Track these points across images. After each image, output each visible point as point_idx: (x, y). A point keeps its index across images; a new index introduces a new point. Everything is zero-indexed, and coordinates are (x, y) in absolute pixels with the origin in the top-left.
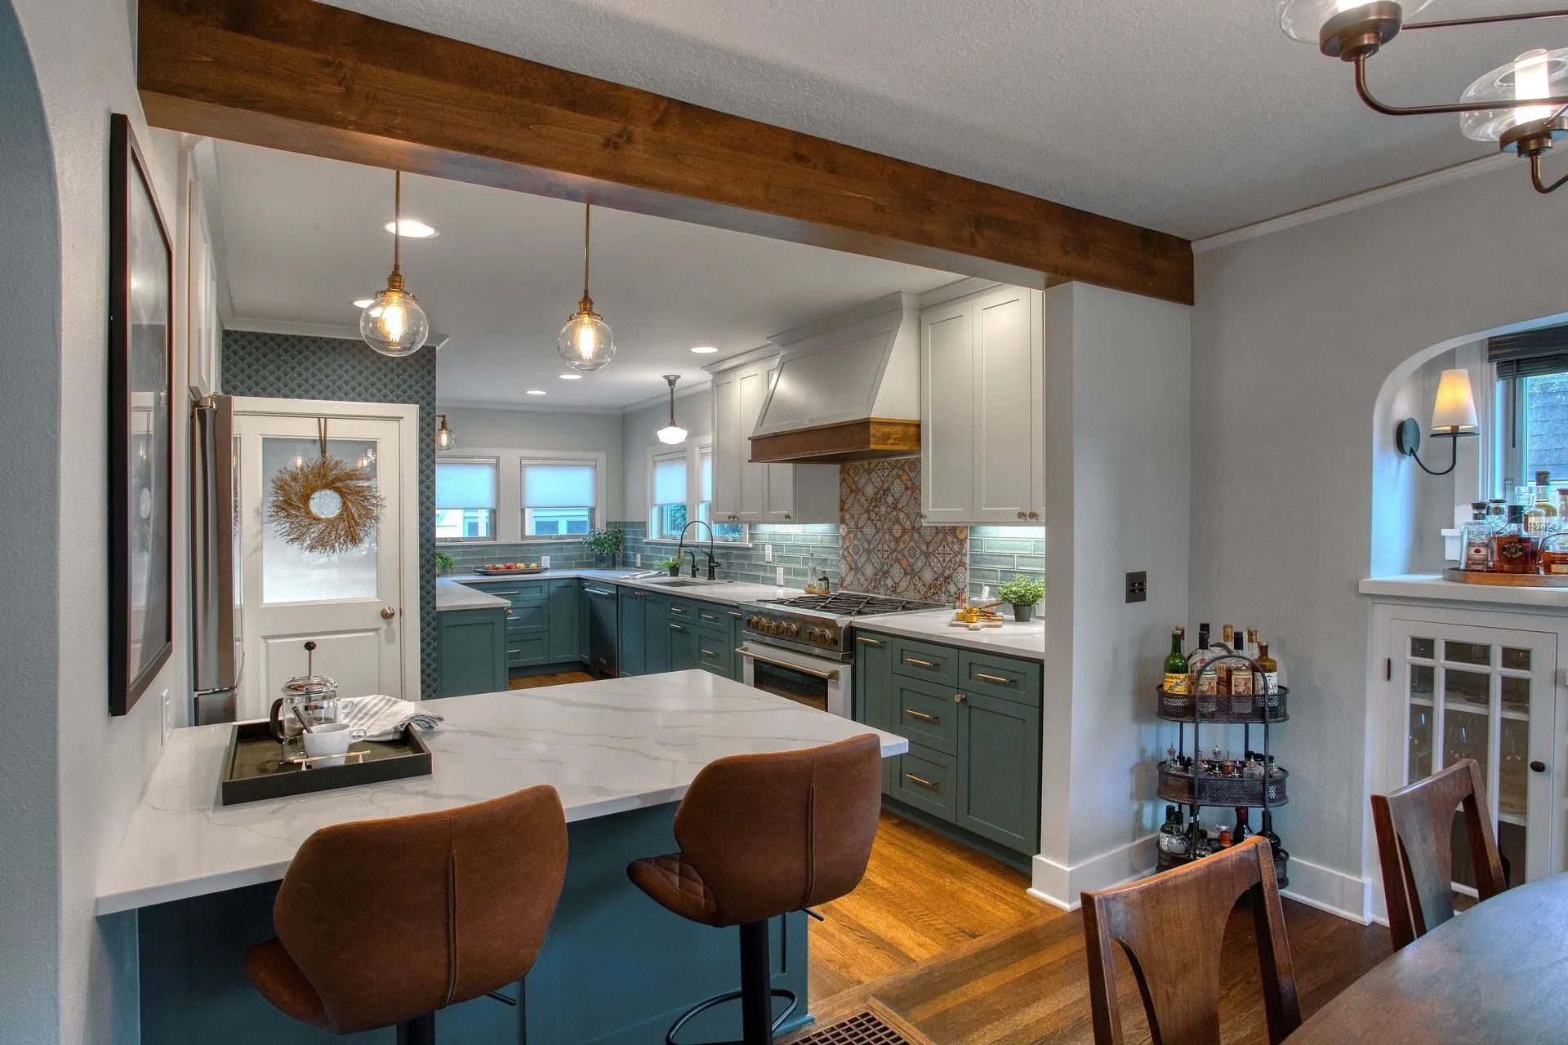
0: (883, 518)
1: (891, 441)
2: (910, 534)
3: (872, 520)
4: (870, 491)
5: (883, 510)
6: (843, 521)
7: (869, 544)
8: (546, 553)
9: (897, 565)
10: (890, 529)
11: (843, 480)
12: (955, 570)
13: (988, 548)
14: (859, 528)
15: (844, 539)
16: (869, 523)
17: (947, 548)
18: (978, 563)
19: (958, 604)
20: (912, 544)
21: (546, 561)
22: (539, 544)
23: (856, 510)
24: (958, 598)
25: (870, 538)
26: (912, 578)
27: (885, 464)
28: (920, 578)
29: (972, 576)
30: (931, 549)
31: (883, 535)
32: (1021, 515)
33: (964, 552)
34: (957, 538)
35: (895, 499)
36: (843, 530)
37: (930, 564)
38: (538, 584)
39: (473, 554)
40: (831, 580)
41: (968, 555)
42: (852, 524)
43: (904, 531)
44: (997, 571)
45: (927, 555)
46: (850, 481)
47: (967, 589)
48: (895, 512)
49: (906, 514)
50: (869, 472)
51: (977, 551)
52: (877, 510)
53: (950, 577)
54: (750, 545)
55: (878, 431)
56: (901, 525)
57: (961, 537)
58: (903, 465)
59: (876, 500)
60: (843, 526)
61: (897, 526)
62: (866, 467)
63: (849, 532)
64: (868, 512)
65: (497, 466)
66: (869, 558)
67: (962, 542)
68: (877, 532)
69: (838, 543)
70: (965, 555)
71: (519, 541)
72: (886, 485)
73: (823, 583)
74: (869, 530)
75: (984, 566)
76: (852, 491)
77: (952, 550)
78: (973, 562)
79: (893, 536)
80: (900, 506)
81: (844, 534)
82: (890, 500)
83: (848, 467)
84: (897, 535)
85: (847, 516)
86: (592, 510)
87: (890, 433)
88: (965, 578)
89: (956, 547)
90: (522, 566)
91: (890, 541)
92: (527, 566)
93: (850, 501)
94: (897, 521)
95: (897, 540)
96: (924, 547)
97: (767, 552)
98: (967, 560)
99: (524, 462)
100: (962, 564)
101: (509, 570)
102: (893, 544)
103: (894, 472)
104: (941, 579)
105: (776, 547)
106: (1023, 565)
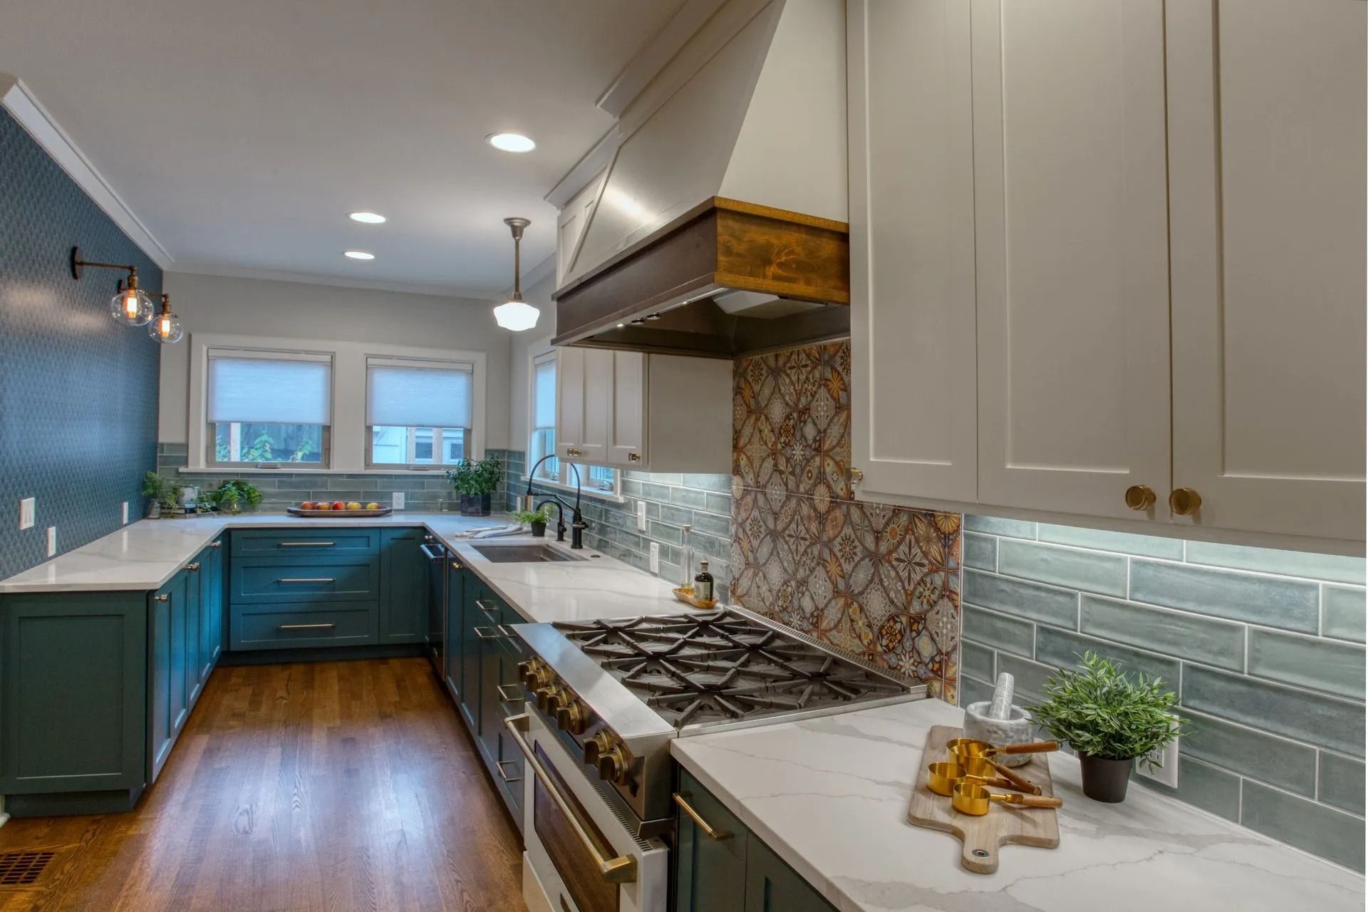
0: (798, 470)
1: (772, 270)
2: (844, 507)
3: (781, 473)
4: (777, 412)
5: (798, 452)
6: (737, 471)
7: (776, 519)
8: (400, 489)
9: (820, 572)
10: (810, 493)
11: (738, 391)
12: (932, 605)
13: (1009, 565)
14: (761, 487)
15: (738, 503)
16: (776, 477)
17: (916, 550)
18: (985, 597)
19: (937, 686)
20: (848, 531)
21: (398, 499)
22: (390, 476)
23: (756, 450)
24: (938, 673)
25: (776, 506)
26: (848, 605)
27: (803, 356)
28: (862, 609)
29: (968, 626)
30: (883, 548)
31: (798, 504)
32: (1137, 496)
33: (952, 564)
34: (937, 529)
35: (819, 432)
36: (737, 485)
37: (881, 580)
38: (366, 533)
39: (291, 485)
40: (716, 582)
41: (961, 574)
42: (750, 479)
43: (835, 502)
44: (1028, 626)
45: (876, 559)
46: (747, 393)
47: (958, 657)
48: (818, 459)
49: (837, 463)
50: (776, 372)
51: (980, 567)
52: (788, 452)
53: (919, 619)
54: (621, 500)
55: (739, 239)
56: (829, 487)
57: (947, 526)
58: (832, 357)
59: (788, 431)
60: (737, 479)
61: (821, 490)
62: (772, 363)
63: (746, 492)
64: (774, 454)
65: (332, 364)
66: (775, 547)
67: (947, 540)
68: (788, 498)
69: (730, 511)
70: (955, 572)
71: (359, 469)
72: (803, 400)
73: (701, 585)
74: (776, 492)
75: (996, 608)
76: (750, 412)
77: (925, 554)
78: (972, 593)
79: (815, 510)
80: (826, 446)
81: (738, 495)
82: (810, 431)
83: (745, 364)
84: (822, 507)
85: (743, 462)
86: (468, 432)
87: (769, 246)
88: (954, 629)
89: (935, 550)
90: (354, 505)
91: (809, 518)
92: (364, 506)
93: (747, 431)
94: (821, 478)
95: (821, 518)
96: (870, 541)
97: (639, 514)
98: (959, 585)
99: (370, 361)
100: (947, 593)
101: (335, 511)
102: (814, 527)
103: (817, 374)
104: (904, 619)
105: (651, 508)
106: (1100, 625)
